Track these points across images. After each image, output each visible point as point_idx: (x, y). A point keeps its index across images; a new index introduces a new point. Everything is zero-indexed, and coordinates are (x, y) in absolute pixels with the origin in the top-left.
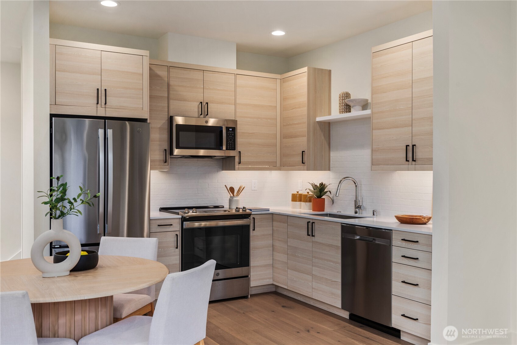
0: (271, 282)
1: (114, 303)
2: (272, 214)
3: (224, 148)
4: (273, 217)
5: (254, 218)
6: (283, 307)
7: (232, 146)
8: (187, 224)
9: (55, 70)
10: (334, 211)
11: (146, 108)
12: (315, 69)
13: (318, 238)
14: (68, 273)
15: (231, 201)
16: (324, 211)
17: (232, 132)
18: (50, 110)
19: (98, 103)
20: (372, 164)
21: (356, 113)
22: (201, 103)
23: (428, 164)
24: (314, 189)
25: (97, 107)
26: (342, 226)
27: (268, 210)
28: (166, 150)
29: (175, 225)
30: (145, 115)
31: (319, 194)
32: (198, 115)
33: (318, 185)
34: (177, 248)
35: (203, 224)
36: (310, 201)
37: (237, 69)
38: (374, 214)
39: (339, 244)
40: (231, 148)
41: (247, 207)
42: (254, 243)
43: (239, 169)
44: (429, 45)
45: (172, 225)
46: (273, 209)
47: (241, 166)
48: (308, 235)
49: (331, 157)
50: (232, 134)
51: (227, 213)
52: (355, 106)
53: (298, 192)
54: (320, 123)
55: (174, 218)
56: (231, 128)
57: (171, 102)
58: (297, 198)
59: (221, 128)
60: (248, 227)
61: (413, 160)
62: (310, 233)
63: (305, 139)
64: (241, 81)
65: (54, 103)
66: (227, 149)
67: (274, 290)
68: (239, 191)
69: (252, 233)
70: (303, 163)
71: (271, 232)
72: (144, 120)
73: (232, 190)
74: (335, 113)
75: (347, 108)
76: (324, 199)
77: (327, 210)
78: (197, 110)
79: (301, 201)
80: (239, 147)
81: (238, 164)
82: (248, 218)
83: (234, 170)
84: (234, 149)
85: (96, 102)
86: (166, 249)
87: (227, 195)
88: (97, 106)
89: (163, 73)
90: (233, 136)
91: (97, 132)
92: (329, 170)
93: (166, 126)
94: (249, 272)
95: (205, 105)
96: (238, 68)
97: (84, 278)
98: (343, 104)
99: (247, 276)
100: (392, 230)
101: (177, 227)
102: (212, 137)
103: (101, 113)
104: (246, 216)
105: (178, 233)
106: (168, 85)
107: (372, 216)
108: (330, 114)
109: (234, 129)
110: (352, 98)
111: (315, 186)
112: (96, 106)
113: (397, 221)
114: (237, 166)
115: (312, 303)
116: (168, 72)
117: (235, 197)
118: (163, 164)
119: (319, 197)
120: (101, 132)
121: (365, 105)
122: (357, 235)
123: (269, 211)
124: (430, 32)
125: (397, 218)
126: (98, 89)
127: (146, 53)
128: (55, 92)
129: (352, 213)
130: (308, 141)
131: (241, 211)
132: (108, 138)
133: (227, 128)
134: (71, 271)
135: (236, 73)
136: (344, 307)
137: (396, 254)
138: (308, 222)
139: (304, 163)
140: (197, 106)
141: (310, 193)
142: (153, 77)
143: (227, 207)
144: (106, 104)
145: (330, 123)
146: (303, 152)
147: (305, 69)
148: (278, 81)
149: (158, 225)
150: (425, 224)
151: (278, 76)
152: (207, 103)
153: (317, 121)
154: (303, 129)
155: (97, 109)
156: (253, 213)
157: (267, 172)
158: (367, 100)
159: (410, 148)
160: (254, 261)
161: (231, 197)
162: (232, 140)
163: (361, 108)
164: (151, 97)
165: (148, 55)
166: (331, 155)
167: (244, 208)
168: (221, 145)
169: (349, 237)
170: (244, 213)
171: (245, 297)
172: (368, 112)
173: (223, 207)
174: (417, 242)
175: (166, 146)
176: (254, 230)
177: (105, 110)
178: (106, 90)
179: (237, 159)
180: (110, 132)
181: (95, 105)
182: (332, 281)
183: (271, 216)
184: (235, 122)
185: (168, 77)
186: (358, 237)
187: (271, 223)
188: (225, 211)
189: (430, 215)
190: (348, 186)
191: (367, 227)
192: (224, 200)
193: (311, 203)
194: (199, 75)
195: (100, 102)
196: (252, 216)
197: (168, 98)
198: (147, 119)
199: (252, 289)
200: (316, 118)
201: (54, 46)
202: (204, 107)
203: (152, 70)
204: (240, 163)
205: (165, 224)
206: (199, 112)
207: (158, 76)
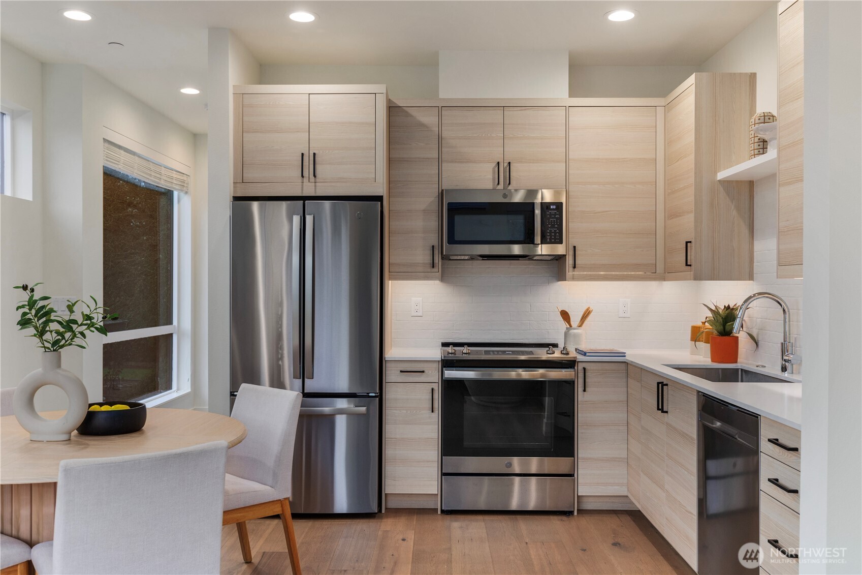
0: (623, 491)
2: (626, 363)
3: (538, 239)
4: (628, 368)
5: (584, 369)
7: (554, 234)
8: (451, 374)
9: (242, 132)
11: (381, 178)
12: (714, 75)
13: (669, 416)
15: (567, 335)
16: (736, 362)
17: (555, 211)
18: (235, 191)
20: (779, 264)
21: (771, 154)
22: (498, 163)
25: (303, 182)
26: (698, 396)
27: (623, 355)
29: (430, 372)
30: (379, 189)
32: (493, 185)
34: (433, 411)
37: (569, 97)
39: (694, 433)
40: (553, 240)
42: (584, 415)
43: (574, 278)
45: (423, 372)
47: (577, 273)
48: (658, 409)
49: (755, 253)
50: (555, 214)
52: (773, 139)
53: (703, 323)
54: (723, 182)
55: (429, 362)
56: (551, 204)
57: (445, 166)
60: (571, 384)
63: (691, 217)
64: (578, 118)
65: (240, 180)
66: (544, 242)
69: (581, 397)
70: (687, 265)
71: (623, 397)
72: (379, 199)
73: (566, 315)
75: (761, 147)
76: (737, 337)
77: (743, 362)
78: (491, 177)
80: (571, 238)
81: (571, 269)
83: (566, 280)
84: (560, 242)
85: (300, 175)
86: (415, 411)
87: (562, 325)
88: (303, 180)
89: (426, 118)
90: (557, 218)
92: (751, 278)
93: (435, 207)
94: (574, 466)
95: (507, 166)
96: (572, 94)
98: (756, 140)
99: (572, 475)
100: (760, 415)
101: (433, 376)
103: (309, 191)
104: (571, 364)
105: (435, 386)
106: (440, 139)
109: (560, 206)
112: (300, 181)
114: (569, 272)
116: (440, 116)
117: (575, 329)
118: (429, 270)
119: (726, 334)
120: (296, 219)
123: (625, 356)
126: (302, 155)
127: (380, 88)
128: (242, 163)
130: (698, 220)
131: (558, 354)
132: (305, 230)
133: (546, 205)
135: (568, 105)
138: (658, 383)
139: (690, 265)
140: (491, 170)
142: (414, 127)
145: (753, 182)
146: (687, 243)
147: (693, 80)
148: (660, 110)
149: (401, 371)
151: (660, 101)
152: (509, 163)
153: (719, 181)
154: (687, 198)
155: (302, 186)
160: (586, 447)
161: (567, 328)
162: (556, 226)
164: (391, 161)
165: (383, 92)
166: (756, 248)
168: (532, 235)
171: (569, 513)
174: (796, 449)
175: (434, 240)
176: (584, 391)
177: (315, 186)
178: (314, 154)
179: (569, 261)
180: (308, 220)
181: (300, 179)
182: (686, 511)
183: (623, 366)
185: (440, 124)
186: (718, 424)
187: (625, 380)
194: (497, 116)
195: (306, 173)
196: (581, 366)
197: (439, 160)
198: (382, 197)
199: (585, 500)
200: (715, 173)
201: (240, 96)
202: (504, 171)
203: (411, 116)
204: (575, 267)
205: (412, 369)
206: (494, 179)
207: (422, 125)
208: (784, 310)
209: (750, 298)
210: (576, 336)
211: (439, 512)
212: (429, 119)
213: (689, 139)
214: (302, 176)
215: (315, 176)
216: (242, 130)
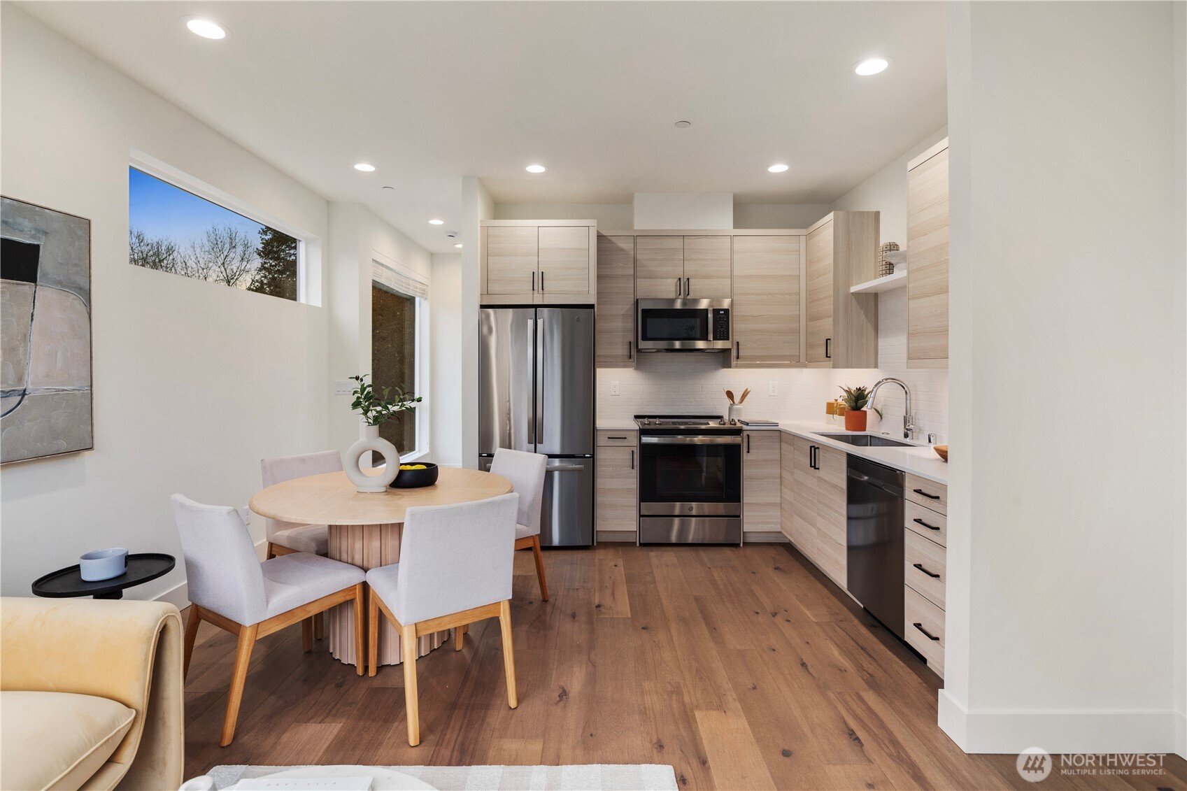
0: (778, 528)
2: (780, 431)
3: (711, 337)
4: (781, 435)
5: (748, 435)
7: (723, 334)
11: (593, 291)
12: (848, 213)
13: (821, 471)
14: (384, 489)
15: (730, 410)
16: (865, 430)
17: (723, 315)
18: (481, 301)
20: (909, 358)
21: (900, 274)
22: (680, 279)
24: (849, 397)
26: (847, 457)
27: (776, 425)
28: (629, 343)
29: (631, 438)
30: (591, 299)
31: (856, 403)
32: (676, 295)
33: (854, 391)
34: (633, 468)
38: (930, 441)
39: (844, 485)
40: (722, 337)
42: (748, 471)
43: (737, 367)
45: (625, 438)
47: (739, 362)
48: (811, 466)
49: (879, 347)
50: (724, 318)
52: (899, 263)
53: (836, 400)
54: (854, 294)
55: (629, 430)
56: (722, 310)
57: (639, 281)
58: (832, 409)
59: (707, 311)
60: (738, 447)
63: (830, 320)
64: (739, 244)
65: (485, 293)
66: (714, 339)
68: (745, 395)
69: (746, 457)
70: (827, 357)
71: (778, 457)
72: (592, 306)
73: (731, 395)
75: (889, 268)
76: (866, 412)
78: (675, 289)
79: (835, 413)
80: (735, 336)
81: (735, 359)
82: (740, 434)
83: (730, 367)
84: (728, 339)
85: (531, 288)
86: (619, 468)
87: (727, 402)
90: (725, 321)
91: (525, 323)
92: (876, 366)
93: (632, 312)
94: (739, 509)
96: (735, 227)
98: (884, 263)
99: (739, 516)
100: (904, 472)
101: (633, 441)
103: (537, 301)
104: (738, 432)
105: (636, 449)
106: (635, 260)
107: (925, 444)
112: (532, 293)
113: (939, 457)
114: (734, 362)
116: (635, 243)
117: (737, 404)
118: (627, 360)
119: (857, 408)
120: (530, 323)
123: (778, 426)
126: (533, 273)
127: (592, 222)
128: (486, 281)
129: (902, 439)
130: (836, 323)
131: (728, 424)
132: (537, 330)
133: (716, 311)
135: (732, 235)
137: (909, 515)
138: (811, 447)
139: (829, 357)
140: (674, 284)
141: (840, 401)
142: (615, 251)
143: (726, 418)
145: (877, 294)
146: (827, 340)
147: (831, 215)
148: (803, 239)
149: (609, 438)
151: (803, 232)
152: (688, 279)
153: (852, 293)
154: (827, 306)
155: (533, 296)
156: (746, 428)
157: (795, 371)
160: (749, 495)
161: (731, 404)
162: (724, 326)
164: (599, 277)
165: (595, 225)
166: (880, 344)
168: (706, 333)
170: (733, 428)
171: (735, 545)
173: (723, 418)
174: (938, 498)
175: (631, 337)
176: (748, 452)
177: (542, 297)
178: (542, 273)
179: (734, 353)
180: (541, 322)
181: (531, 291)
182: (836, 542)
183: (777, 433)
185: (635, 249)
187: (778, 444)
191: (876, 463)
192: (722, 408)
193: (844, 417)
194: (677, 243)
195: (536, 288)
196: (745, 434)
197: (635, 277)
198: (594, 305)
199: (748, 535)
200: (849, 287)
201: (485, 229)
202: (684, 284)
203: (613, 243)
204: (738, 358)
205: (617, 437)
206: (676, 291)
207: (622, 250)
208: (906, 392)
209: (880, 382)
210: (739, 410)
211: (638, 545)
212: (627, 245)
213: (829, 261)
214: (533, 289)
215: (543, 289)
216: (487, 254)
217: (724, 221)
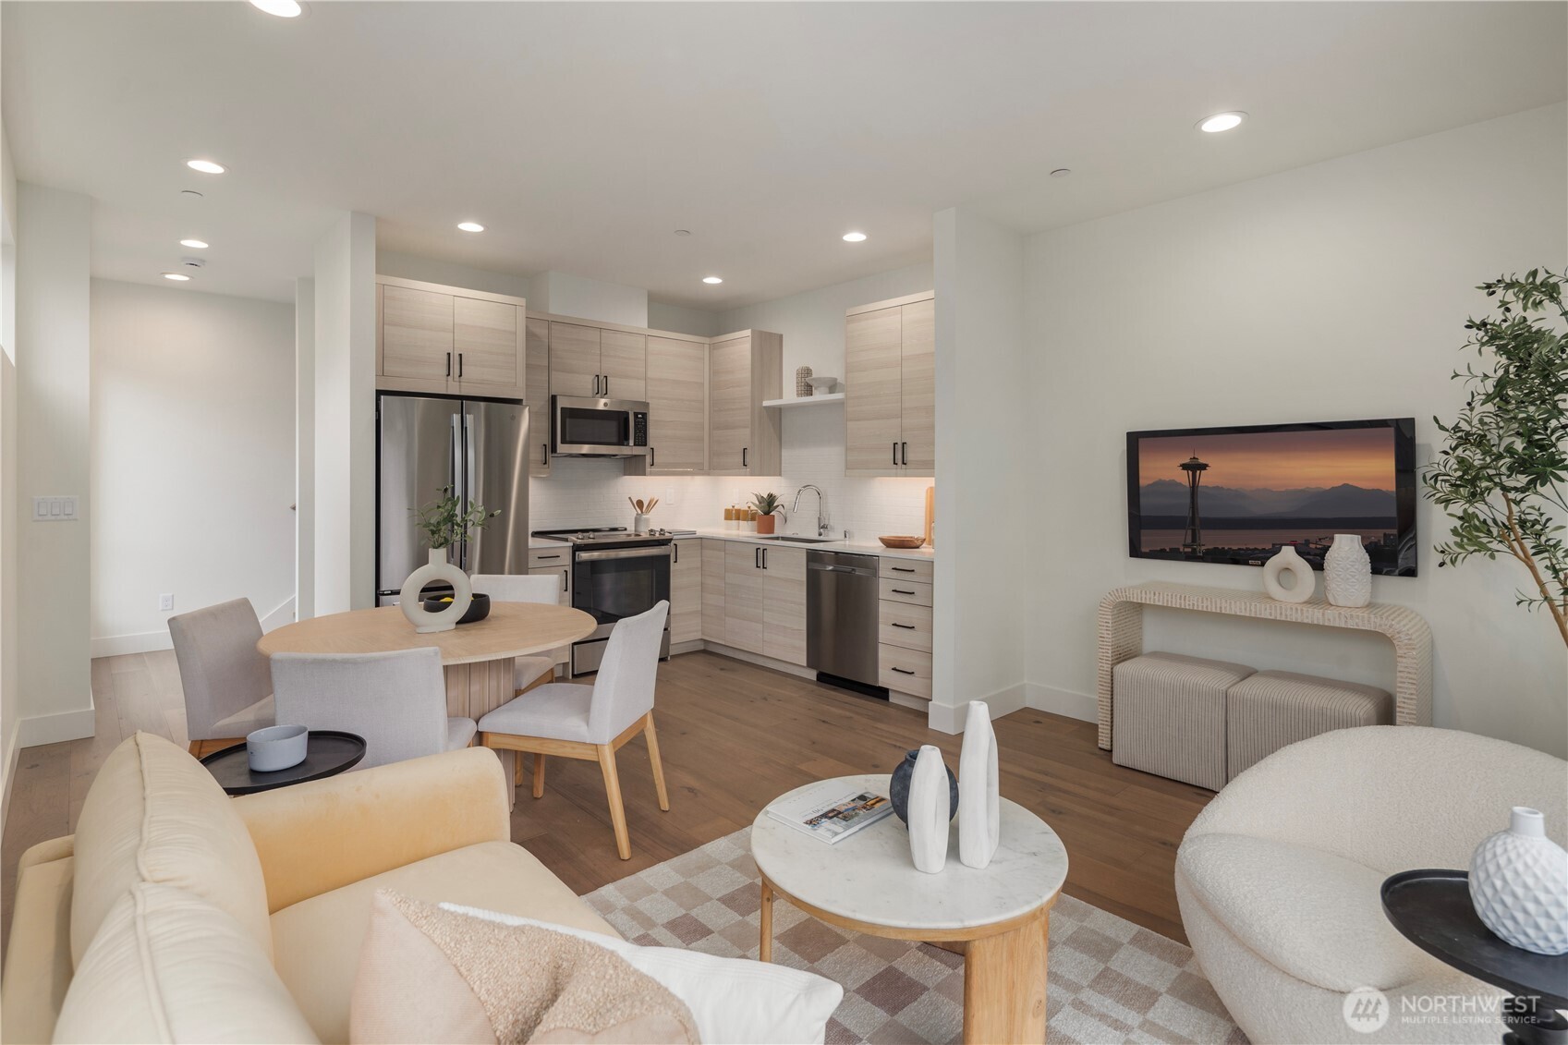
0: (699, 636)
1: (516, 667)
2: (702, 539)
3: (631, 443)
4: (702, 542)
5: (675, 545)
6: (722, 669)
7: (642, 440)
8: (584, 556)
9: (382, 323)
10: (789, 534)
11: (521, 382)
12: (761, 333)
13: (773, 569)
14: (454, 626)
15: (637, 520)
16: (773, 533)
17: (642, 420)
18: (376, 384)
19: (449, 375)
20: (847, 468)
21: (819, 396)
22: (598, 376)
23: (927, 467)
24: (760, 503)
25: (448, 381)
26: (807, 553)
27: (694, 533)
28: (545, 445)
29: (563, 557)
30: (518, 393)
31: (767, 509)
32: (593, 394)
33: (765, 497)
34: (566, 590)
35: (595, 555)
36: (753, 519)
37: (649, 327)
38: (846, 536)
39: (804, 578)
40: (640, 443)
41: (667, 529)
42: (676, 580)
43: (651, 474)
44: (928, 311)
45: (559, 557)
46: (702, 531)
47: (653, 469)
48: (759, 567)
49: (782, 457)
50: (642, 423)
51: (633, 538)
52: (819, 387)
53: (733, 507)
54: (767, 408)
55: (563, 548)
56: (640, 413)
57: (554, 374)
58: (734, 515)
59: (628, 413)
60: (668, 557)
61: (904, 463)
62: (760, 564)
63: (748, 431)
64: (654, 346)
65: (381, 373)
66: (635, 445)
67: (702, 647)
68: (652, 504)
69: (673, 566)
70: (744, 465)
71: (699, 565)
72: (520, 402)
73: (640, 504)
74: (790, 395)
75: (808, 389)
76: (774, 515)
77: (778, 532)
78: (591, 387)
79: (738, 519)
80: (651, 442)
81: (649, 466)
82: (666, 545)
83: (644, 475)
84: (645, 445)
85: (446, 372)
87: (632, 512)
88: (448, 378)
89: (541, 331)
90: (643, 426)
91: (450, 419)
92: (780, 475)
93: (546, 409)
95: (603, 379)
97: (475, 633)
98: (802, 384)
100: (877, 556)
101: (566, 560)
102: (612, 427)
103: (454, 390)
104: (665, 542)
105: (566, 568)
106: (549, 349)
107: (844, 539)
108: (781, 397)
109: (644, 415)
110: (814, 376)
111: (761, 499)
113: (882, 544)
114: (648, 469)
115: (760, 662)
116: (549, 329)
117: (644, 515)
118: (541, 467)
119: (767, 513)
120: (456, 418)
121: (833, 386)
122: (830, 565)
124: (931, 294)
125: (882, 540)
126: (449, 354)
127: (521, 301)
128: (382, 357)
129: (816, 537)
130: (752, 433)
131: (657, 534)
132: (466, 428)
133: (636, 415)
134: (457, 623)
135: (647, 334)
136: (810, 665)
137: (884, 588)
138: (757, 549)
139: (746, 465)
140: (591, 381)
141: (753, 508)
142: (530, 335)
143: (631, 529)
144: (461, 375)
145: (781, 409)
146: (744, 449)
147: (748, 332)
148: (707, 347)
149: (539, 558)
150: (918, 547)
151: (707, 340)
152: (606, 377)
153: (764, 407)
154: (745, 417)
155: (448, 384)
156: (675, 537)
157: (688, 478)
158: (836, 379)
159: (899, 447)
161: (637, 514)
162: (643, 431)
163: (827, 390)
164: (528, 366)
165: (524, 305)
166: (783, 455)
167: (661, 530)
168: (627, 438)
169: (817, 566)
170: (662, 537)
171: (664, 659)
172: (838, 396)
173: (626, 529)
174: (913, 571)
175: (546, 439)
176: (676, 562)
177: (460, 385)
178: (461, 355)
179: (648, 459)
180: (469, 418)
181: (445, 378)
183: (699, 541)
184: (646, 405)
185: (550, 337)
186: (831, 568)
187: (700, 551)
188: (629, 535)
189: (923, 536)
190: (809, 496)
191: (837, 553)
192: (626, 520)
193: (755, 522)
194: (594, 336)
195: (452, 372)
196: (673, 542)
197: (549, 368)
198: (522, 400)
200: (764, 401)
202: (601, 386)
204: (652, 465)
205: (545, 555)
206: (593, 389)
208: (820, 497)
209: (803, 488)
210: (647, 520)
213: (747, 375)
216: (383, 321)
217: (636, 318)
